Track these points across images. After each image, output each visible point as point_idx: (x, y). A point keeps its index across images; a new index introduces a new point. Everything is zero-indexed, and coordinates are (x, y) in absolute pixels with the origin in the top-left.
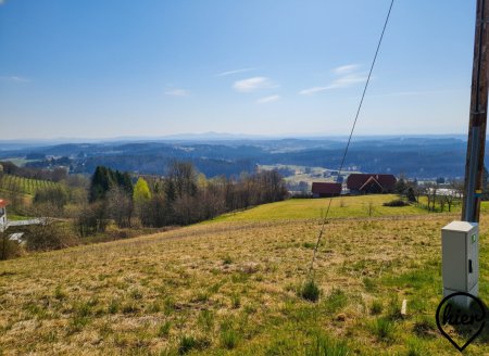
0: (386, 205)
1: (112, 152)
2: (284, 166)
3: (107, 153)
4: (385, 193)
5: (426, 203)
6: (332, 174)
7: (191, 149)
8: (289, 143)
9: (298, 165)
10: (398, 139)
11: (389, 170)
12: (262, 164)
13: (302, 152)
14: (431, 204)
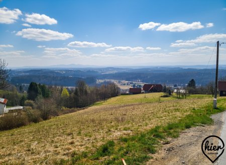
0: (161, 97)
1: (24, 74)
2: (109, 80)
3: (21, 74)
4: (158, 92)
5: (176, 96)
6: (131, 83)
7: (64, 72)
8: (110, 69)
9: (115, 79)
10: (157, 68)
11: (154, 81)
12: (98, 79)
13: (116, 74)
14: (178, 96)
